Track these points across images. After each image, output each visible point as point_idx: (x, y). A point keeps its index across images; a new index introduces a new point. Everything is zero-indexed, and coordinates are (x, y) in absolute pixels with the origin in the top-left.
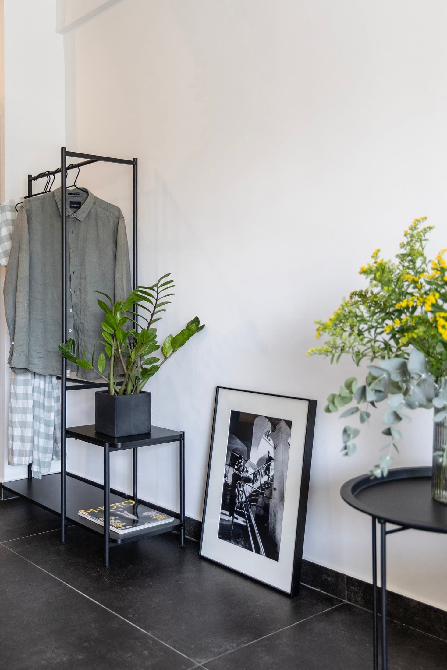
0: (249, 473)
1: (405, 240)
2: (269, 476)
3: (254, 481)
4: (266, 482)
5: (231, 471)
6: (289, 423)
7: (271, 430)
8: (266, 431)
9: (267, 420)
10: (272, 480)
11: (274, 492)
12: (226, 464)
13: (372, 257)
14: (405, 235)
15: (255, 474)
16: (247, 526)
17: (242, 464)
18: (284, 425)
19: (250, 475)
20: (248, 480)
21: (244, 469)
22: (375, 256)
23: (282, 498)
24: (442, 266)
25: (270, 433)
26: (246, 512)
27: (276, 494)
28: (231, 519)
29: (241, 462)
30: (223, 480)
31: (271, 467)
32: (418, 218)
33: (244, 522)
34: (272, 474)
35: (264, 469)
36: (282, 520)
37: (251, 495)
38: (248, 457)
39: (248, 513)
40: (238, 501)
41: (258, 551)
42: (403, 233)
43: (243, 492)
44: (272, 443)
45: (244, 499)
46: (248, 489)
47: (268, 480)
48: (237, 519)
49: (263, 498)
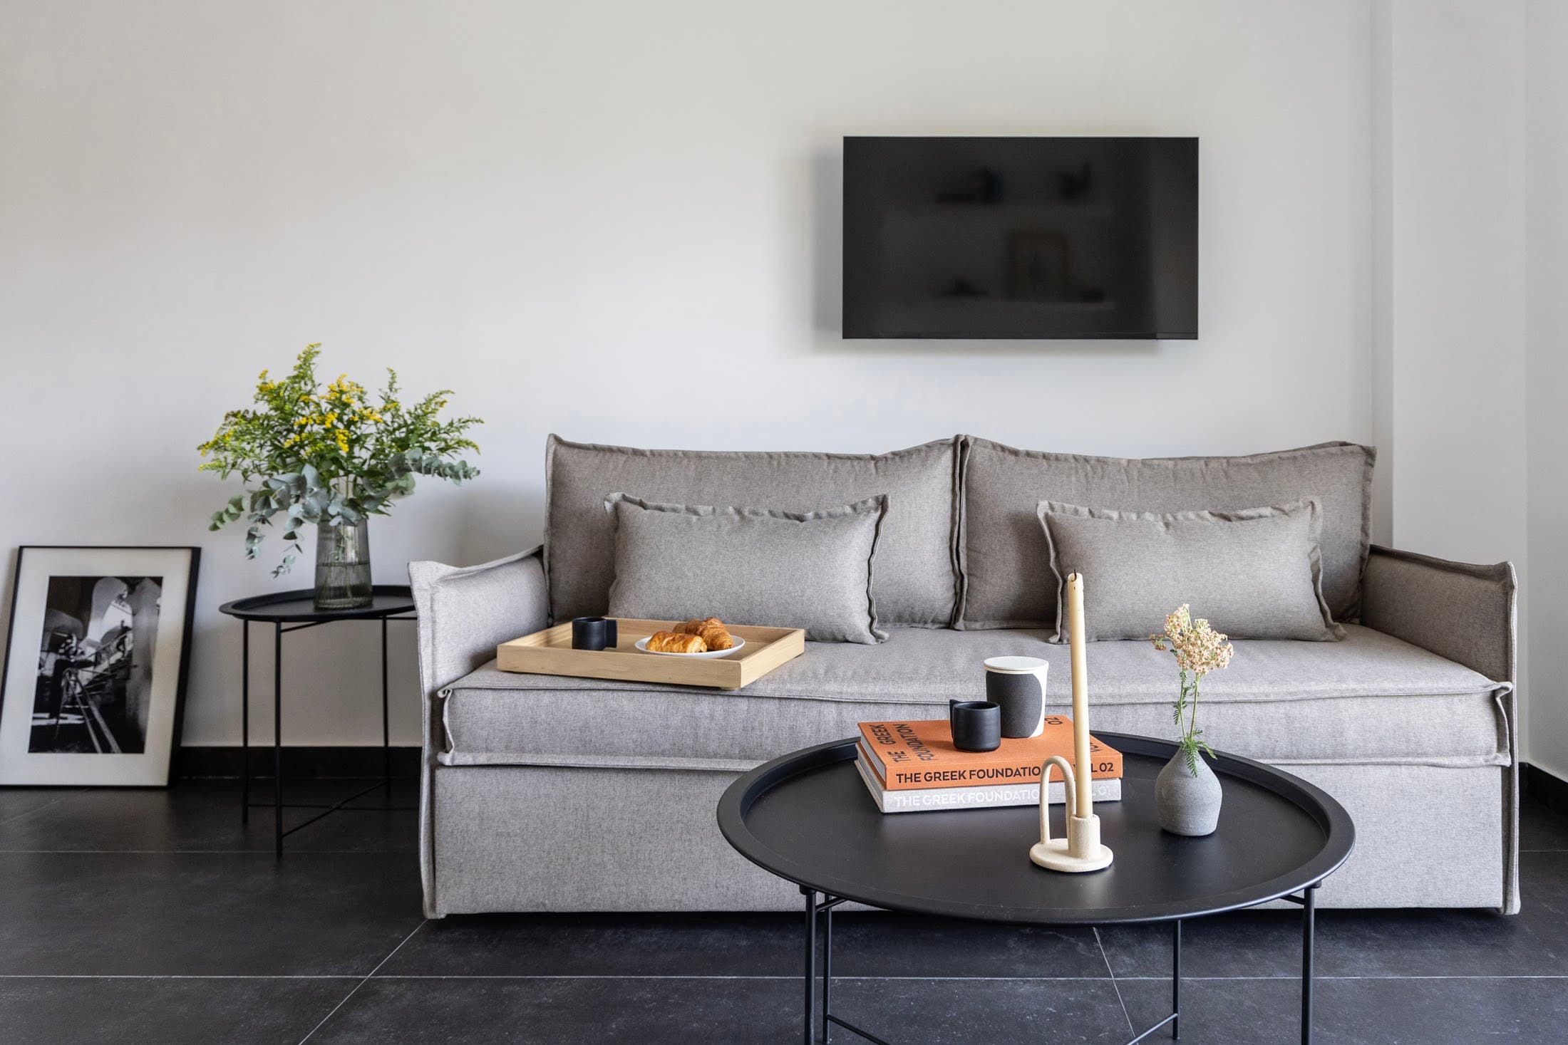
0: (87, 654)
1: (299, 363)
2: (123, 652)
3: (96, 663)
4: (119, 661)
5: (52, 659)
6: (158, 581)
7: (126, 593)
8: (117, 595)
9: (119, 581)
10: (130, 655)
11: (134, 671)
12: (42, 651)
13: (260, 377)
14: (299, 359)
15: (98, 655)
16: (84, 725)
17: (74, 645)
18: (150, 584)
19: (90, 656)
20: (85, 664)
21: (76, 651)
22: (263, 376)
23: (148, 674)
24: (341, 389)
25: (125, 596)
26: (82, 707)
27: (137, 673)
28: (53, 721)
29: (71, 643)
30: (36, 673)
31: (127, 640)
32: (312, 344)
33: (79, 719)
34: (129, 648)
35: (115, 644)
36: (148, 702)
37: (91, 683)
38: (85, 633)
39: (86, 707)
40: (67, 694)
41: (106, 749)
42: (297, 357)
43: (77, 681)
44: (129, 609)
45: (78, 690)
46: (85, 675)
47: (123, 656)
48: (66, 718)
49: (113, 682)
